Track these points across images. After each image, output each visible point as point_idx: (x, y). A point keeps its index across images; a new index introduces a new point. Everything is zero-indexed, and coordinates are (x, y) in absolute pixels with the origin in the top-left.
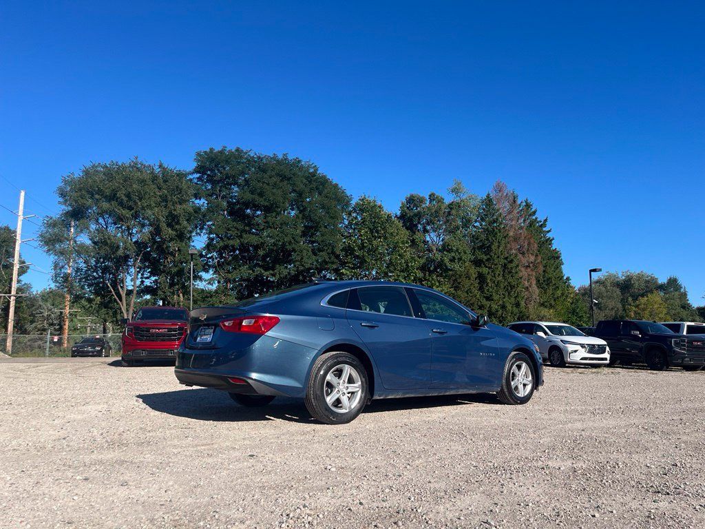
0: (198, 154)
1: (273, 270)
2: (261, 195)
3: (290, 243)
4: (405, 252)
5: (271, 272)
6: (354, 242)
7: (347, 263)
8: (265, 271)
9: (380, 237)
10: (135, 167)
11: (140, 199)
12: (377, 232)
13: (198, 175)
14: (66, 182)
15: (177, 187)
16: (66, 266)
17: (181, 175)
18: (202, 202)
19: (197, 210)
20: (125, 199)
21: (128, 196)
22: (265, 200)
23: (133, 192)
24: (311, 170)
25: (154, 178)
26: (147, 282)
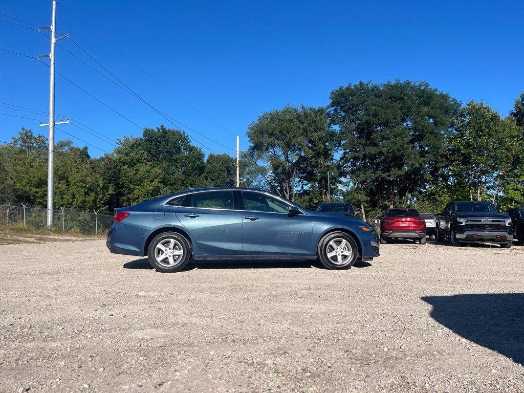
0: (332, 93)
1: (389, 172)
2: (375, 115)
3: (398, 150)
4: (512, 145)
5: (387, 174)
6: (459, 143)
7: (454, 161)
8: (383, 173)
9: (485, 135)
10: (287, 111)
11: (288, 133)
12: (482, 131)
13: (333, 108)
14: (250, 129)
15: (313, 120)
16: (254, 181)
17: (321, 111)
18: (336, 128)
19: (332, 134)
20: (279, 134)
21: (281, 132)
22: (379, 119)
23: (284, 128)
24: (423, 88)
25: (299, 116)
26: (306, 188)
